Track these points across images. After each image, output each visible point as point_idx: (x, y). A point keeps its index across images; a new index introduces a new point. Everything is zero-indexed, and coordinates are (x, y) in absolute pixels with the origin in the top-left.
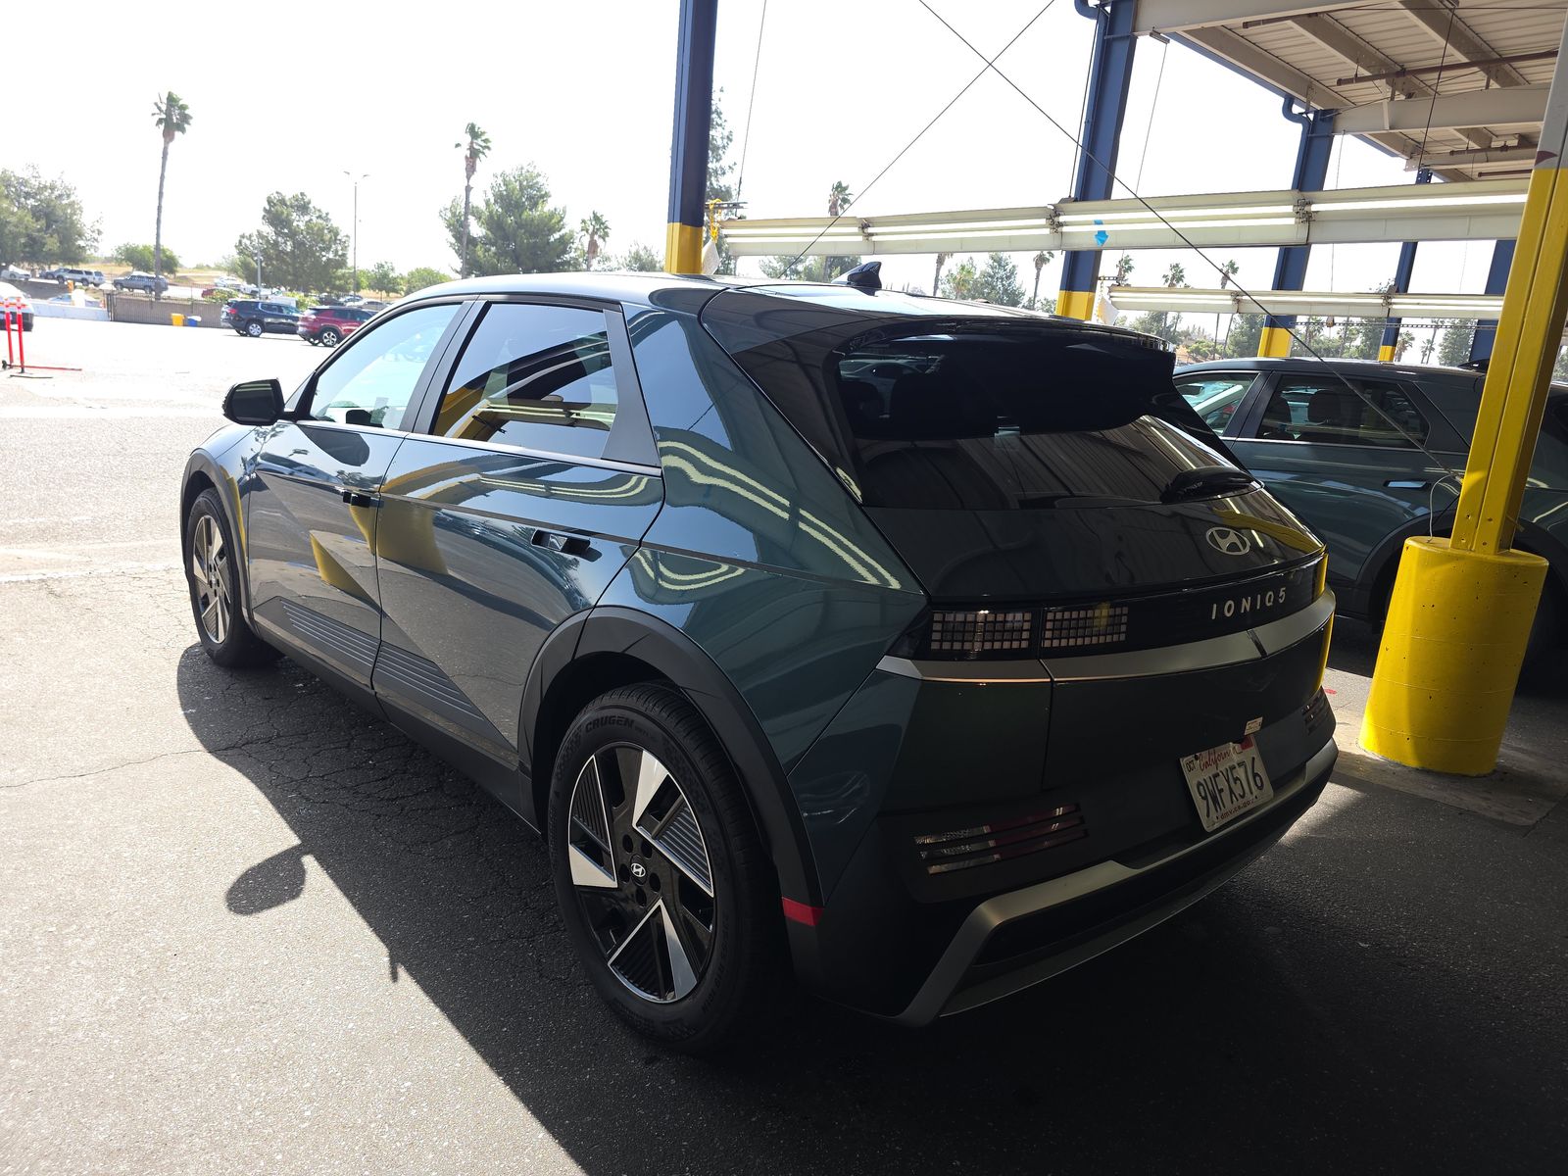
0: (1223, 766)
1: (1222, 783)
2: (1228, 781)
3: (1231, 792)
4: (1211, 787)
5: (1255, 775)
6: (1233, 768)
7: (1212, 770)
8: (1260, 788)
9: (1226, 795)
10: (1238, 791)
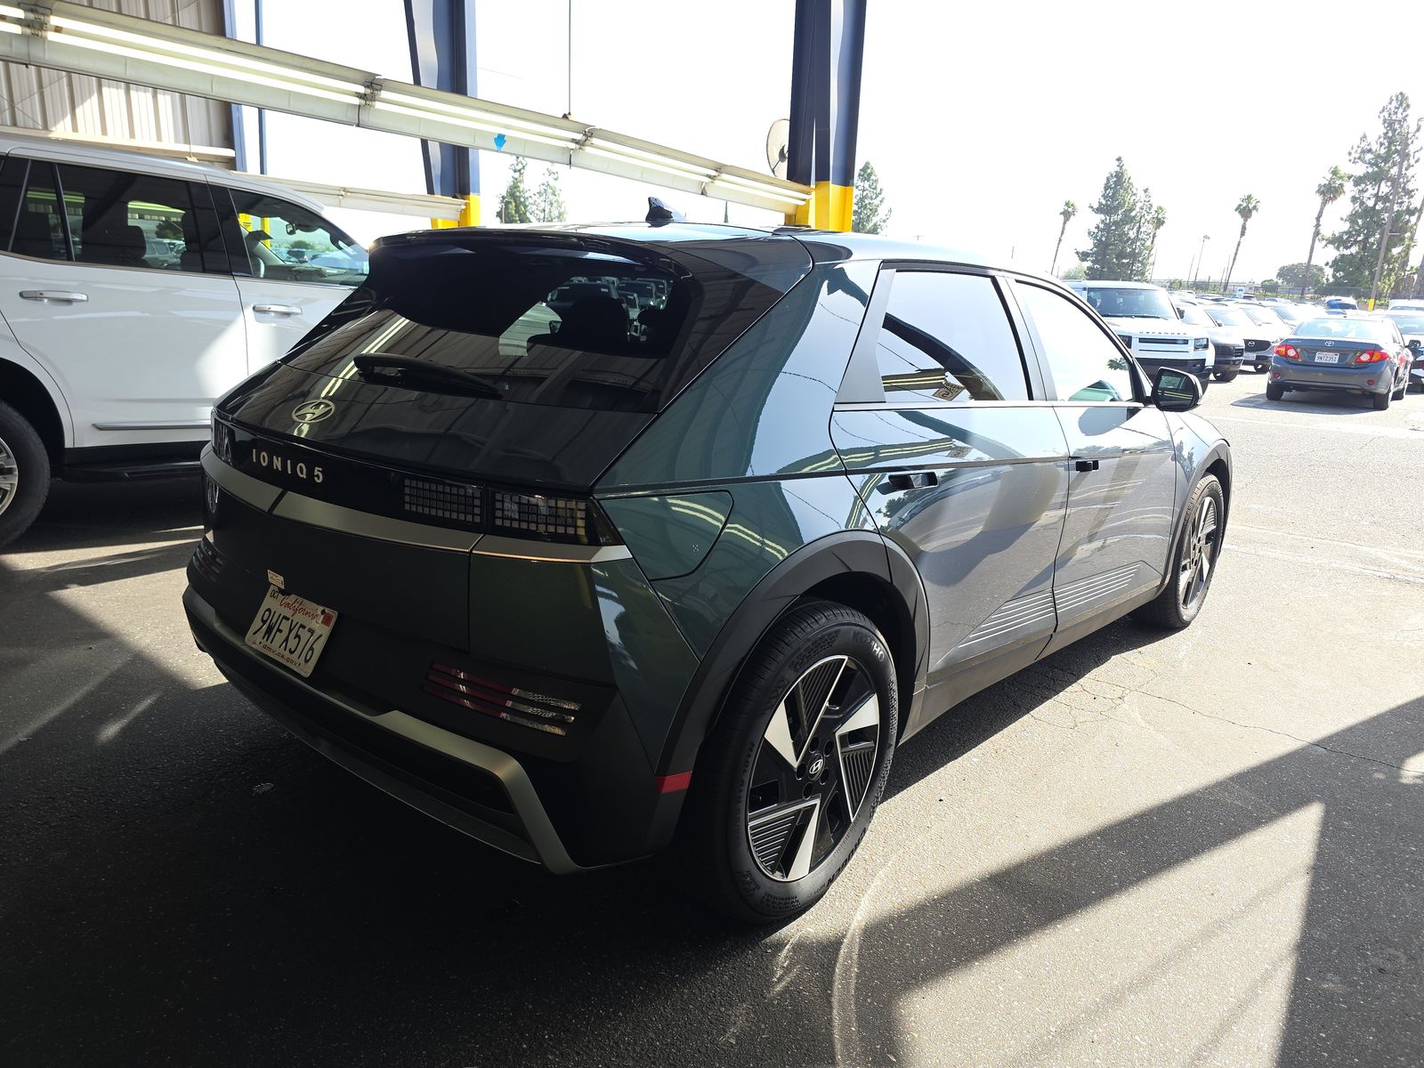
0: (299, 618)
1: (285, 626)
2: (291, 631)
3: (286, 640)
4: (274, 621)
5: (311, 648)
6: (302, 626)
7: (288, 612)
8: (306, 661)
9: (280, 638)
10: (292, 643)
